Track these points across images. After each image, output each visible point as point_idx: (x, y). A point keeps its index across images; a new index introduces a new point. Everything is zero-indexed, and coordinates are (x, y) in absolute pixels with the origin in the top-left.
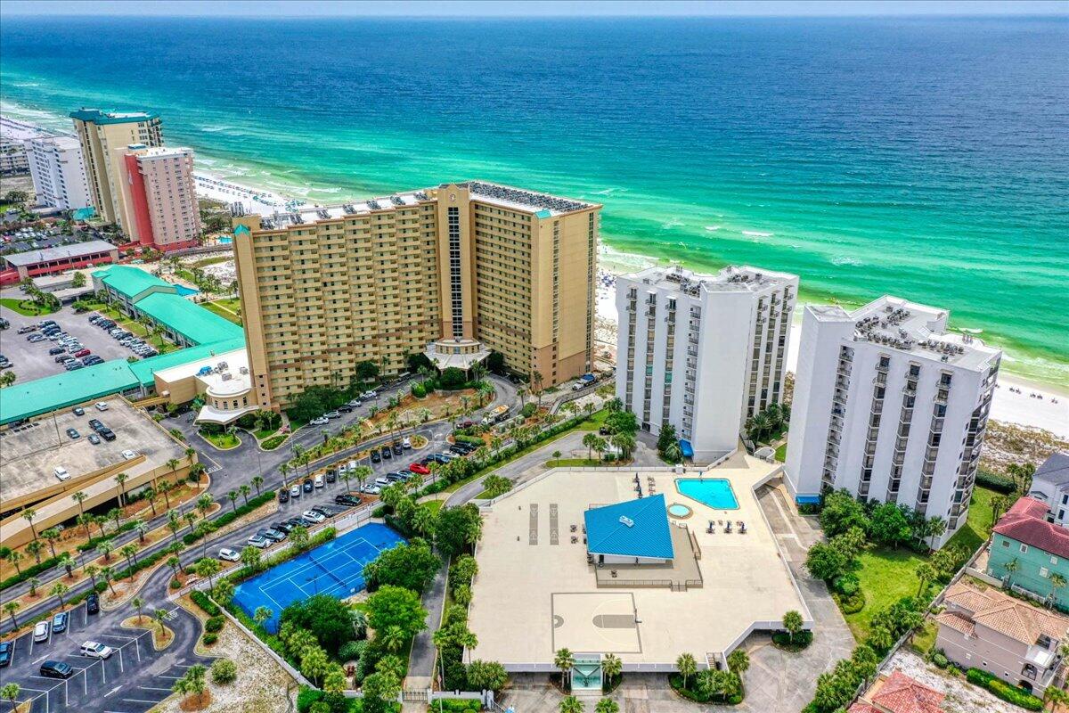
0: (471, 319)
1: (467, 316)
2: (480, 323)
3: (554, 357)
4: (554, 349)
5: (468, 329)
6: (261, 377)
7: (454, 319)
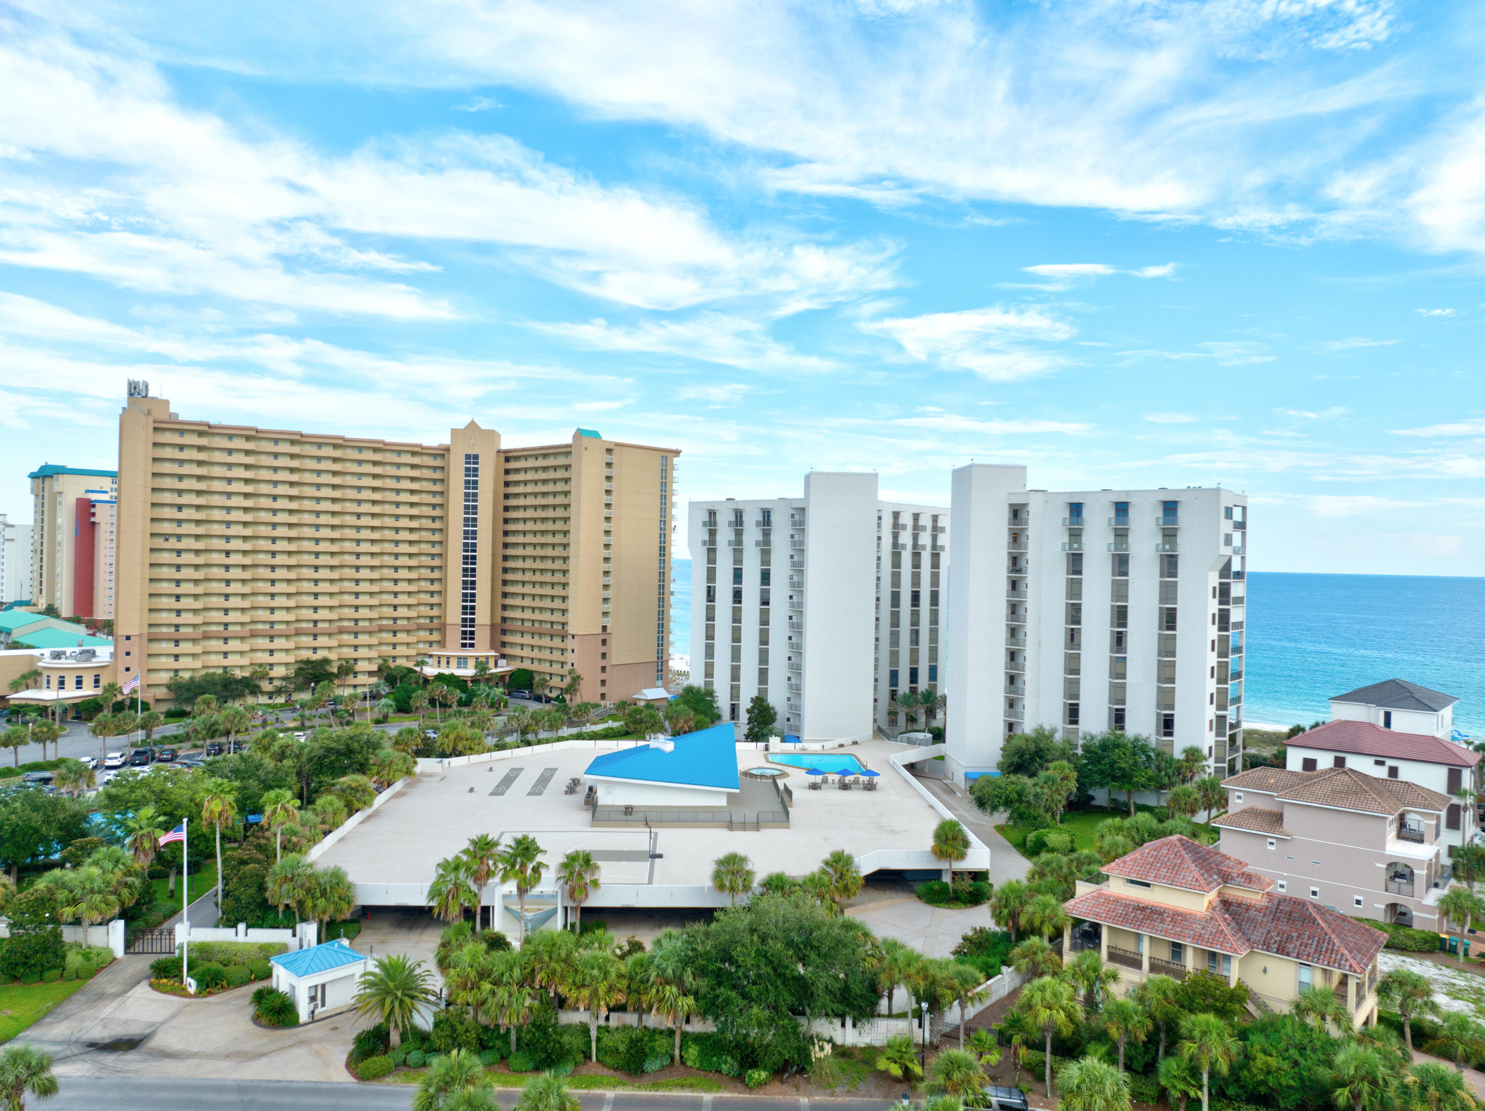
0: (488, 622)
1: (483, 615)
2: (504, 632)
3: (604, 655)
4: (604, 642)
5: (483, 636)
6: (128, 638)
7: (464, 620)
